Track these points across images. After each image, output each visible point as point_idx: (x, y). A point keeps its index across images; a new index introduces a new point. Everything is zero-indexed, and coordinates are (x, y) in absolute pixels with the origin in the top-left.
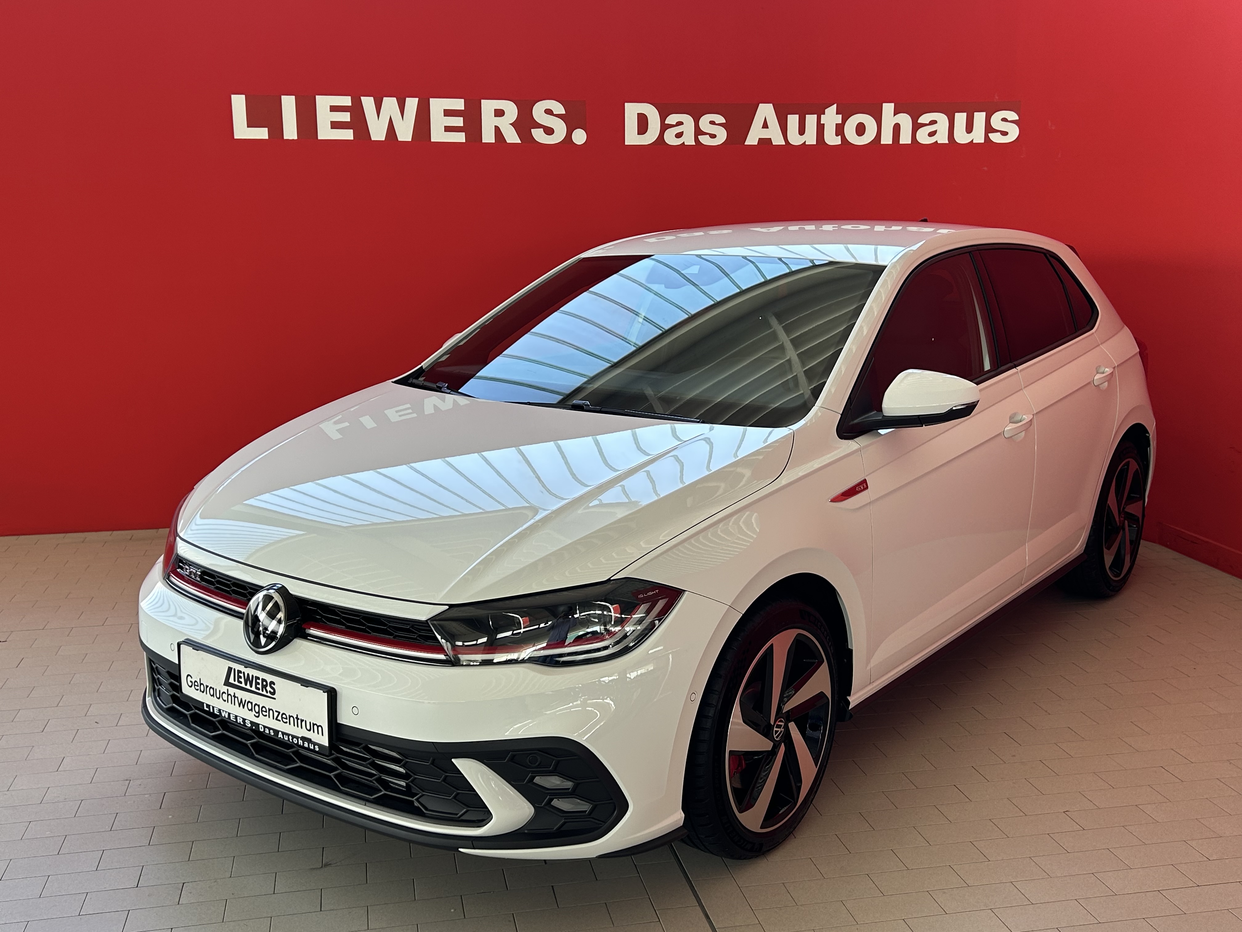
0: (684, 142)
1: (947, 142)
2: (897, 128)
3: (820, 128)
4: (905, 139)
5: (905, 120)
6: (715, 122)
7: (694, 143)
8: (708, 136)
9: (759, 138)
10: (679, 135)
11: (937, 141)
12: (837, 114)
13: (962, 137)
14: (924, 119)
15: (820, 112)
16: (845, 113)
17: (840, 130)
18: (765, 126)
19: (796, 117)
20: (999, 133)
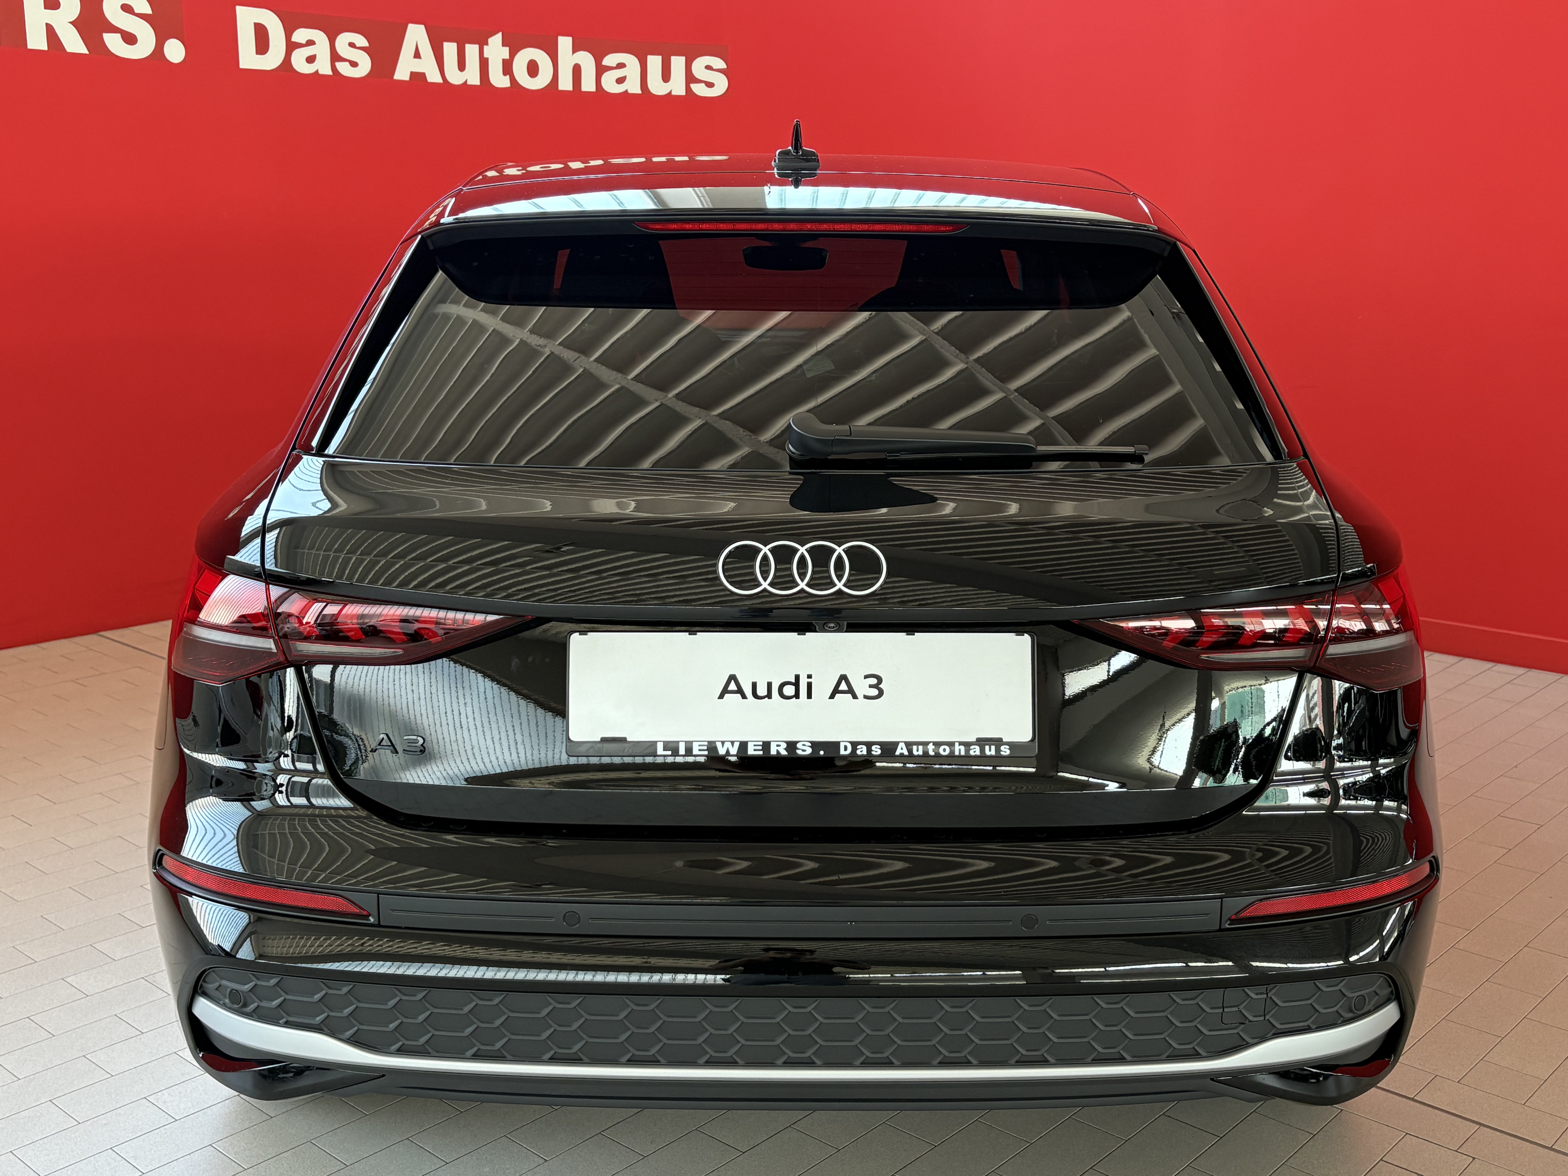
0: (317, 70)
1: (640, 92)
2: (577, 71)
3: (484, 63)
4: (588, 85)
5: (586, 60)
6: (354, 44)
7: (330, 73)
8: (347, 63)
9: (412, 73)
10: (311, 59)
11: (626, 91)
12: (504, 45)
13: (658, 87)
14: (610, 60)
15: (482, 43)
16: (514, 46)
17: (507, 67)
18: (417, 55)
19: (454, 46)
20: (703, 84)
